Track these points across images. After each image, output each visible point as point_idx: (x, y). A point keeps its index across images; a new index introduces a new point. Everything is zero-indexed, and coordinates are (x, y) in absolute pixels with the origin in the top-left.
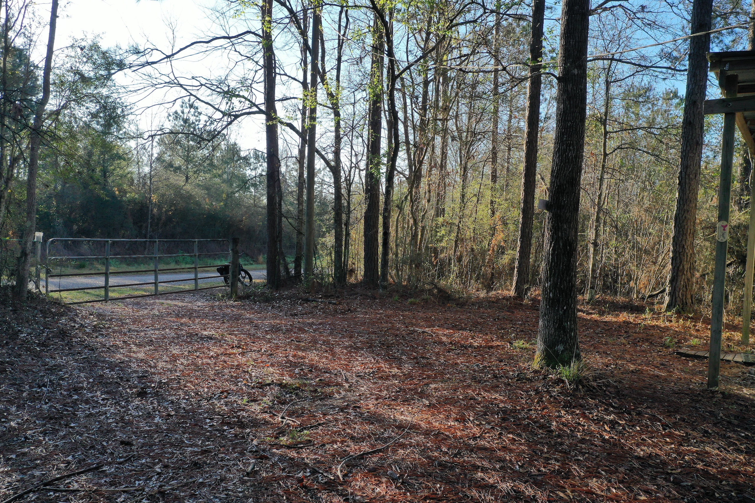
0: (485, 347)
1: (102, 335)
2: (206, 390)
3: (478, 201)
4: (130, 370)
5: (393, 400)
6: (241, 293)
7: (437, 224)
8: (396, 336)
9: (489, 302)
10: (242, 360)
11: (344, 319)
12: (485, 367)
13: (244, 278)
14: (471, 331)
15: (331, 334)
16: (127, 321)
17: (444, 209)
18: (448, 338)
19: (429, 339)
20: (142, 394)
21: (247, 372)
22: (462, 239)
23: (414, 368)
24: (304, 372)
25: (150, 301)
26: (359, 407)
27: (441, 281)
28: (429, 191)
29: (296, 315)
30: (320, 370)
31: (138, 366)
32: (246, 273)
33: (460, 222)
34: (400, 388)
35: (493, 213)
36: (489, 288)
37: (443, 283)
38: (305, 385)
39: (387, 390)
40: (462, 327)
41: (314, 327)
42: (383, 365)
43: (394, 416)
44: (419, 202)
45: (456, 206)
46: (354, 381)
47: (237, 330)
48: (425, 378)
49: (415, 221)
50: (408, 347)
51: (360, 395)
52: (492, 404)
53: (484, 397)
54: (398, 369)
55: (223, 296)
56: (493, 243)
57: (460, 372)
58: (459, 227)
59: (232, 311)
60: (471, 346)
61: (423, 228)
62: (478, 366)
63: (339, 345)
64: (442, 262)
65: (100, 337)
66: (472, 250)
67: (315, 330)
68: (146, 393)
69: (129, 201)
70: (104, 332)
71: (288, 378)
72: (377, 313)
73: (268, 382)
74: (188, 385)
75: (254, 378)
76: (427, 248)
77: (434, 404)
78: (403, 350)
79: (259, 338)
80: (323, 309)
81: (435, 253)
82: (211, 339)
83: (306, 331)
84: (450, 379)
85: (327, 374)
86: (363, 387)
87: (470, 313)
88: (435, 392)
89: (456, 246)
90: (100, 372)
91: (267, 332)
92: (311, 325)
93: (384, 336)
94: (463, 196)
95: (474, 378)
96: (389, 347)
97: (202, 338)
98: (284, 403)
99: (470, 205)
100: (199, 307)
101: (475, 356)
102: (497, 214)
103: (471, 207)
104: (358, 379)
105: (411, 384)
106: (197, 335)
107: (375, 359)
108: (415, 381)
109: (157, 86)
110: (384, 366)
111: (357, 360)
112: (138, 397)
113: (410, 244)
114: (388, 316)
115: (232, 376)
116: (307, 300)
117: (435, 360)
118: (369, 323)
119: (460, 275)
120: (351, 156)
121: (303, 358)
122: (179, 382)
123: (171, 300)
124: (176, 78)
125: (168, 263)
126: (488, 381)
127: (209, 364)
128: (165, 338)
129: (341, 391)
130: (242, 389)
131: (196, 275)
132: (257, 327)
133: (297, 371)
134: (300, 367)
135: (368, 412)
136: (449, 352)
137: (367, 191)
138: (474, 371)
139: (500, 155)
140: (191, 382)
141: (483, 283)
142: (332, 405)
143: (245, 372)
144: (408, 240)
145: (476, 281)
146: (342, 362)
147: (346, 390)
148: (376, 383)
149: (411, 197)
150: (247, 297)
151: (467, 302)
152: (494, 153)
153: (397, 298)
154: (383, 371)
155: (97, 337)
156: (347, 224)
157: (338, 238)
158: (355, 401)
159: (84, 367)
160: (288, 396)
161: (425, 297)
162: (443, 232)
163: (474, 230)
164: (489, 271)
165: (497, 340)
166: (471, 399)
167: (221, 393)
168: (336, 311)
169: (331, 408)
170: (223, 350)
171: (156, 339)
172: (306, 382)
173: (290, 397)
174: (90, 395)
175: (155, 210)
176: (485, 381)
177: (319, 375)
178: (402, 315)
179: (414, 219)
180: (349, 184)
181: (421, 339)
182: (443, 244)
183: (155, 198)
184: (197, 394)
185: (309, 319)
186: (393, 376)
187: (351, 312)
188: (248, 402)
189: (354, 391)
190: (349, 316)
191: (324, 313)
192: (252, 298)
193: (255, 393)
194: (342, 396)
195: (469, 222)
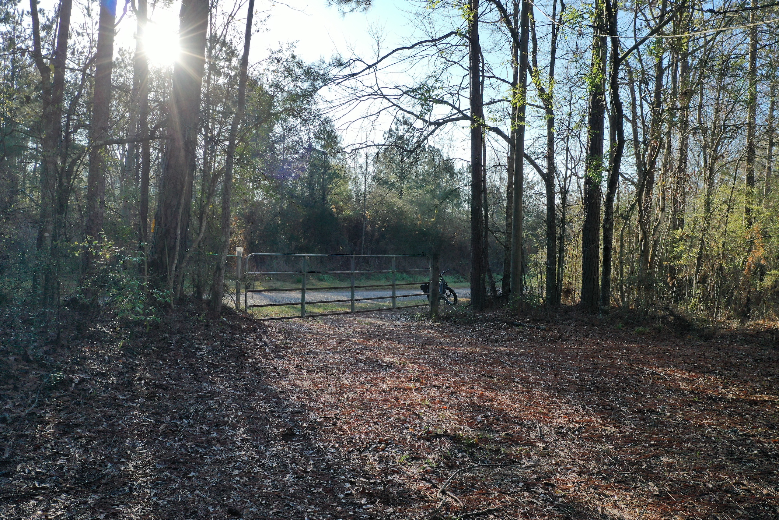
0: (745, 402)
1: (280, 356)
2: (363, 436)
3: (729, 209)
4: (287, 403)
5: (603, 478)
6: (442, 314)
7: (673, 238)
8: (617, 376)
9: (746, 335)
10: (417, 397)
11: (552, 350)
12: (747, 435)
13: (449, 296)
14: (721, 375)
15: (532, 369)
16: (312, 341)
17: (683, 220)
18: (688, 384)
19: (661, 383)
20: (288, 436)
21: (419, 415)
22: (708, 255)
23: (638, 425)
24: (488, 421)
25: (350, 318)
26: (553, 486)
27: (679, 307)
28: (664, 198)
29: (497, 341)
30: (509, 419)
31: (298, 397)
32: (451, 291)
33: (704, 235)
34: (615, 459)
35: (750, 224)
36: (744, 315)
37: (681, 308)
38: (486, 440)
39: (597, 460)
40: (708, 368)
41: (513, 358)
42: (594, 419)
43: (603, 508)
44: (650, 212)
45: (699, 216)
46: (551, 440)
47: (423, 359)
48: (653, 445)
49: (645, 233)
50: (631, 393)
51: (557, 464)
52: (764, 505)
53: (749, 491)
54: (615, 426)
55: (422, 316)
56: (750, 261)
57: (708, 439)
58: (703, 241)
59: (429, 333)
60: (723, 398)
61: (656, 242)
62: (735, 432)
63: (540, 384)
64: (681, 283)
65: (276, 359)
66: (721, 269)
67: (513, 364)
68: (293, 435)
69: (345, 218)
70: (283, 353)
71: (467, 428)
72: (594, 344)
73: (440, 431)
74: (345, 427)
75: (424, 425)
76: (661, 266)
77: (666, 494)
78: (624, 398)
79: (444, 369)
80: (529, 335)
81: (670, 272)
82: (391, 367)
83: (502, 364)
84: (692, 451)
85: (518, 427)
86: (563, 450)
87: (719, 349)
88: (669, 472)
89: (699, 264)
90: (254, 403)
91: (455, 363)
92: (510, 355)
93: (599, 375)
94: (708, 204)
95: (729, 454)
96: (605, 392)
97: (380, 366)
98: (451, 466)
99: (717, 215)
100: (396, 326)
101: (730, 415)
102: (756, 226)
103: (718, 218)
104: (559, 438)
105: (632, 454)
106: (377, 361)
107: (584, 408)
108: (639, 449)
109: (361, 99)
110: (596, 420)
111: (560, 408)
112: (283, 439)
113: (639, 261)
114: (607, 349)
115: (399, 419)
116: (512, 324)
117: (669, 417)
118: (581, 356)
119: (704, 299)
120: (567, 161)
121: (491, 400)
122: (335, 423)
123: (371, 318)
124: (379, 89)
125: (379, 280)
126: (753, 461)
127: (377, 400)
128: (342, 363)
129: (532, 454)
130: (406, 439)
131: (394, 293)
132: (446, 356)
133: (480, 418)
134: (485, 412)
135: (564, 496)
136: (690, 406)
137: (586, 200)
138: (730, 441)
139: (758, 152)
140: (349, 424)
141: (735, 310)
142: (516, 476)
143: (416, 414)
144: (637, 256)
145: (727, 306)
146: (541, 410)
147: (539, 455)
148: (582, 446)
149: (640, 205)
150: (448, 318)
151: (714, 334)
152: (751, 149)
153: (620, 325)
154: (594, 426)
155: (273, 359)
156: (561, 238)
157: (551, 255)
158: (550, 474)
159: (239, 396)
160: (460, 455)
161: (657, 325)
162: (681, 247)
163: (723, 245)
164: (744, 294)
165: (761, 392)
166: (727, 491)
167: (379, 443)
168: (544, 338)
169: (513, 482)
170: (398, 382)
171: (332, 364)
172: (488, 436)
173: (462, 457)
174: (231, 432)
175: (369, 227)
176: (749, 461)
177: (507, 427)
178: (626, 348)
179: (643, 230)
180: (565, 192)
181: (649, 383)
182: (682, 262)
183: (368, 214)
184: (351, 442)
185: (510, 347)
186: (608, 437)
187: (563, 340)
188: (407, 460)
189: (550, 456)
190: (560, 345)
191: (530, 340)
192: (453, 319)
193: (420, 446)
194: (531, 463)
195: (717, 235)
